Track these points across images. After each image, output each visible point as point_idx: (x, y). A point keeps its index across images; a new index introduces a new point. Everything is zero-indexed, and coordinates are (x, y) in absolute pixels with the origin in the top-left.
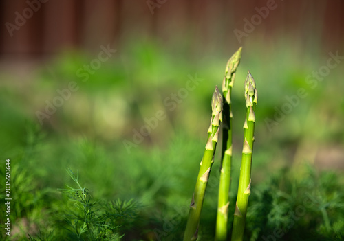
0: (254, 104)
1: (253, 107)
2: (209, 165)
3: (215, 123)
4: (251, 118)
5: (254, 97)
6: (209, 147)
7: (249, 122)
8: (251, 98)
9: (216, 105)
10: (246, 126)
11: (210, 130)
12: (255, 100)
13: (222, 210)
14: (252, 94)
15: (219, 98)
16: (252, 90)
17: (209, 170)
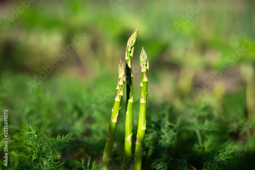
0: (147, 70)
1: (146, 72)
2: (118, 111)
3: (121, 83)
4: (145, 79)
5: (146, 65)
6: (117, 99)
7: (143, 82)
8: (145, 67)
9: (121, 71)
10: (142, 85)
11: (118, 88)
12: (148, 67)
13: (128, 139)
14: (145, 64)
15: (123, 66)
16: (145, 61)
17: (118, 114)
